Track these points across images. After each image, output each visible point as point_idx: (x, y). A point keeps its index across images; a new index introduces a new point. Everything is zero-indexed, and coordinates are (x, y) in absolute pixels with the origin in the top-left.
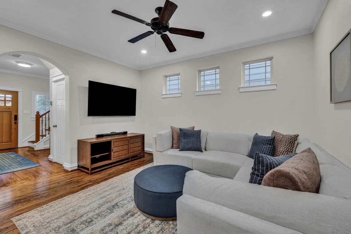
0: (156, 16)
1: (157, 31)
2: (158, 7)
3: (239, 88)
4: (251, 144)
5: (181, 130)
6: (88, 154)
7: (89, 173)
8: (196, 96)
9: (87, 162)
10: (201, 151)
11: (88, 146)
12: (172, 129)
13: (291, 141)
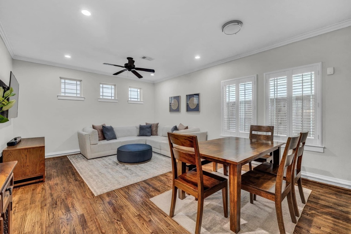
1: (128, 69)
4: (138, 130)
5: (104, 127)
6: (40, 160)
7: (43, 180)
8: (99, 101)
9: (37, 170)
10: (116, 139)
11: (41, 151)
12: (94, 127)
13: (157, 125)
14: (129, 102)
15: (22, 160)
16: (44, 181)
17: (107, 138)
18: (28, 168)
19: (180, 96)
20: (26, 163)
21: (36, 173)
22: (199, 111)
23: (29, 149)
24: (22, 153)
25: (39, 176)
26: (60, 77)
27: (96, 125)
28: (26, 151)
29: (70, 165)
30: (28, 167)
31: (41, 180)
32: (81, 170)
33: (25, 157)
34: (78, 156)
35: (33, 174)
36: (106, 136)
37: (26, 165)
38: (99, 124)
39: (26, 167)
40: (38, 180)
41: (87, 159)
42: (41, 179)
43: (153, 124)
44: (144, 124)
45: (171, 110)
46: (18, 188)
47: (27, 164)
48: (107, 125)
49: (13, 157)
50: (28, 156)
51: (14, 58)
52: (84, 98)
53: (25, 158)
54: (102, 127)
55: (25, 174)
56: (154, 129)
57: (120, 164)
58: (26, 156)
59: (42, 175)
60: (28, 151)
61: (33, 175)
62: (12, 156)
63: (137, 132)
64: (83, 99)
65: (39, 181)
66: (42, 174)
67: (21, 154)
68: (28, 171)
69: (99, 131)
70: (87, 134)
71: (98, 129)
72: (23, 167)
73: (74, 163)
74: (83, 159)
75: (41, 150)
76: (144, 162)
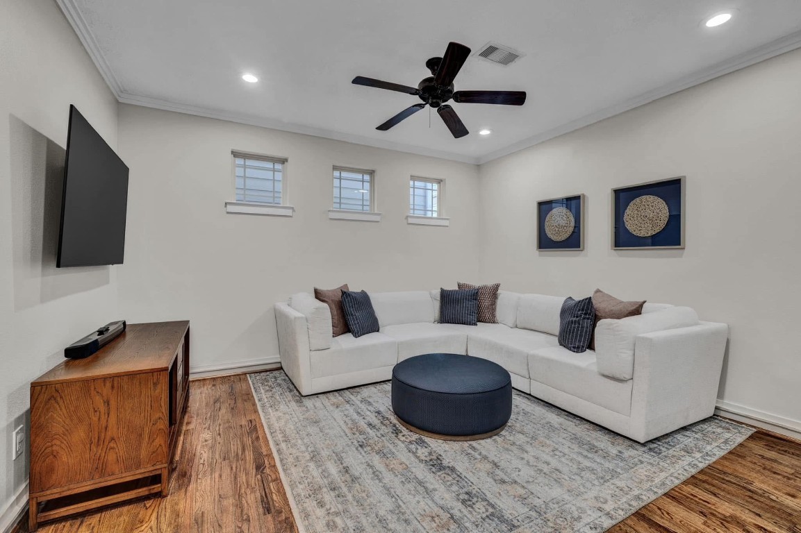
0: (428, 74)
1: (430, 102)
2: (431, 58)
3: (407, 217)
4: (437, 304)
5: (345, 294)
6: (154, 419)
7: (161, 492)
8: (331, 219)
9: (144, 453)
10: (378, 331)
11: (155, 384)
12: (318, 295)
13: (494, 292)
14: (410, 221)
15: (95, 419)
16: (164, 494)
17: (353, 327)
18: (113, 448)
19: (584, 196)
20: (106, 428)
21: (138, 467)
22: (679, 244)
23: (116, 379)
24: (93, 392)
25: (147, 475)
26: (232, 152)
27: (325, 287)
28: (108, 384)
29: (253, 417)
30: (112, 445)
31: (155, 491)
32: (283, 445)
33: (102, 408)
34: (275, 378)
35: (127, 469)
36: (351, 322)
37: (108, 438)
38: (331, 285)
39: (106, 443)
40: (143, 491)
41: (300, 393)
42: (156, 488)
43: (484, 288)
44: (452, 286)
45: (545, 243)
46: (78, 522)
47: (109, 434)
48: (354, 288)
49: (63, 408)
50: (113, 403)
51: (121, 100)
52: (291, 211)
53: (102, 411)
54: (340, 294)
55: (101, 469)
56: (486, 303)
57: (405, 431)
58: (107, 403)
59: (158, 472)
60: (113, 387)
61: (128, 474)
62: (61, 403)
63: (434, 308)
64: (289, 212)
65: (147, 493)
66: (158, 467)
67: (90, 397)
68: (111, 457)
69: (333, 306)
70: (302, 318)
71: (331, 302)
72: (98, 445)
73: (263, 406)
74: (288, 394)
75: (155, 381)
76: (490, 434)
